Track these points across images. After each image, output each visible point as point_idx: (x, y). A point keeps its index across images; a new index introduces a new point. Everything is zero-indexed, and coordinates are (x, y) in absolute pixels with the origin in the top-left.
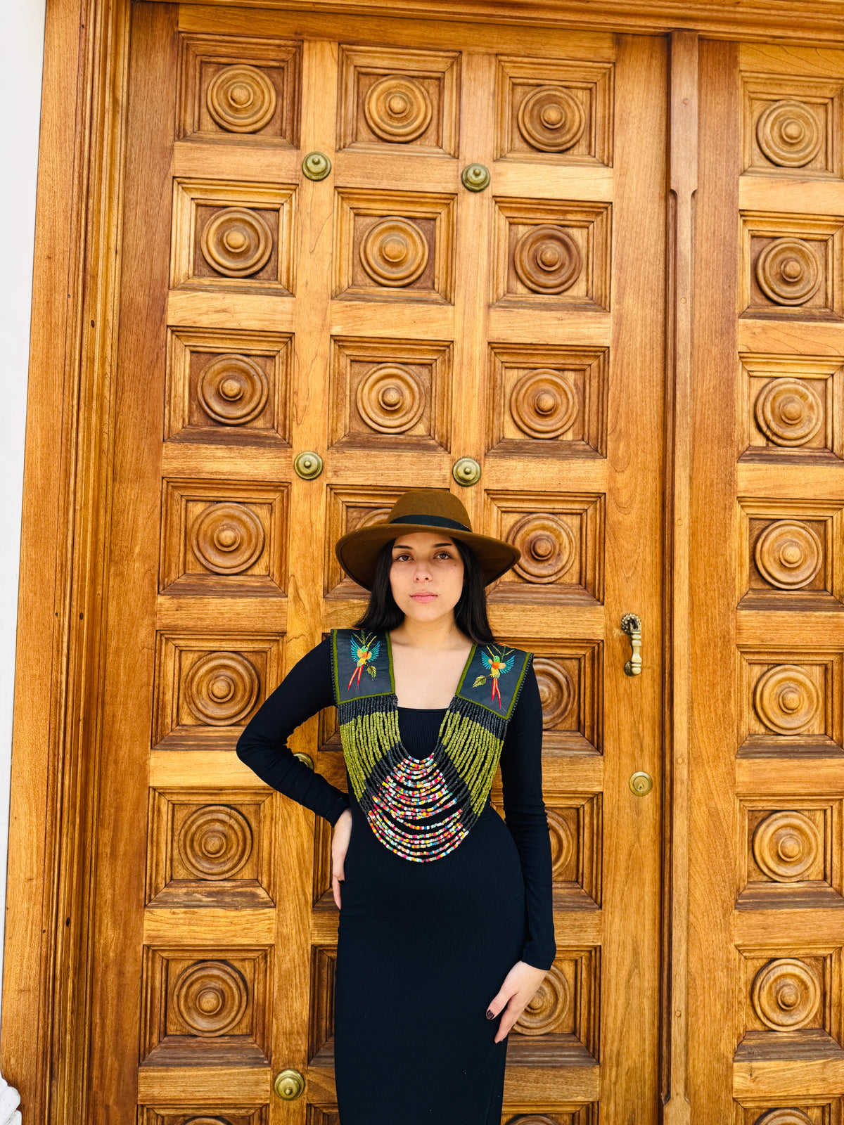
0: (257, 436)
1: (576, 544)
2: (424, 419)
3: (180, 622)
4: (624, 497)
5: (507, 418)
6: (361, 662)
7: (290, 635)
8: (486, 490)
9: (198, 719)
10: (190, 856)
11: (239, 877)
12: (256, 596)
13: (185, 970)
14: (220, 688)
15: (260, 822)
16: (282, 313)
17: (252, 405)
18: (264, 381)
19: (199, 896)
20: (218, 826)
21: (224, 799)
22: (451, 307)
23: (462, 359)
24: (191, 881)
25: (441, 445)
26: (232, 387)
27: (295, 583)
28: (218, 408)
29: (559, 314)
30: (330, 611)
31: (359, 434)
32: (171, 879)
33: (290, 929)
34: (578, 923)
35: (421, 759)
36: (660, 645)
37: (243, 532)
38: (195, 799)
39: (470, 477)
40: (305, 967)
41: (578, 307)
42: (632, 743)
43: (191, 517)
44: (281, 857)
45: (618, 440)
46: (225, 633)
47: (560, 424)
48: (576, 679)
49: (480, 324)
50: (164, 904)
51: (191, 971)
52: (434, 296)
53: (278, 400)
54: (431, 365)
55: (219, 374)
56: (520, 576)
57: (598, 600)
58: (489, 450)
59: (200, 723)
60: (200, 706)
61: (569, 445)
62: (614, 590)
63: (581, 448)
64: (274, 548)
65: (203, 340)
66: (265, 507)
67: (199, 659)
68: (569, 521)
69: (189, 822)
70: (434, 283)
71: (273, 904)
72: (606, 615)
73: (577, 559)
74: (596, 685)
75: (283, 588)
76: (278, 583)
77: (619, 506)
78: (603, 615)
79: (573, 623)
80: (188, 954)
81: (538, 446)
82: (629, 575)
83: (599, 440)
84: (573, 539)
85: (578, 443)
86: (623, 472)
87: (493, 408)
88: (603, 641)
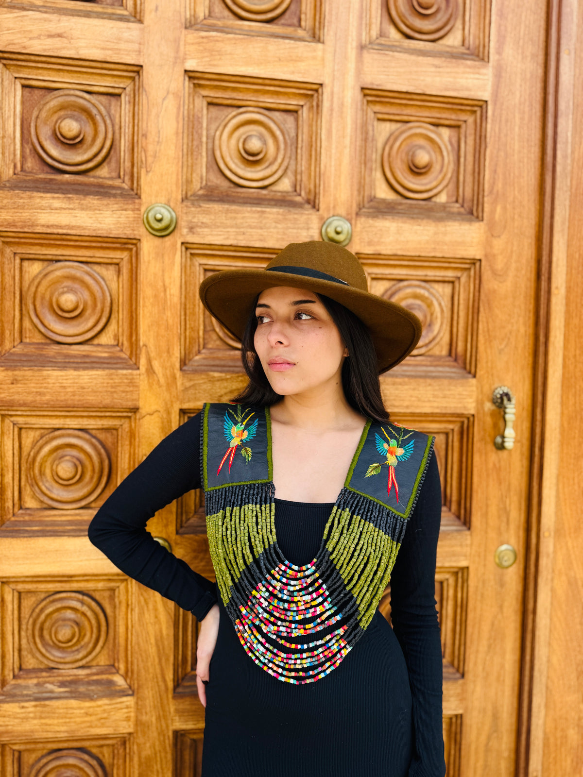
0: (101, 186)
1: (447, 314)
2: (290, 173)
3: (16, 397)
4: (499, 265)
5: (378, 175)
7: (143, 411)
9: (42, 502)
10: (40, 646)
11: (94, 663)
12: (104, 369)
13: (40, 759)
14: (65, 469)
15: (115, 607)
16: (127, 41)
17: (95, 149)
18: (108, 122)
19: (50, 687)
20: (69, 614)
21: (75, 586)
22: (320, 46)
23: (332, 105)
24: (41, 670)
25: (308, 202)
26: (70, 127)
27: (148, 353)
28: (55, 151)
29: (437, 61)
30: (188, 384)
31: (217, 187)
32: (20, 669)
33: (150, 717)
35: (300, 566)
36: (529, 419)
37: (86, 295)
38: (42, 587)
39: (341, 237)
40: (166, 752)
41: (454, 56)
42: (499, 517)
43: (27, 278)
44: (138, 644)
45: (495, 202)
46: (69, 409)
47: (434, 184)
48: (443, 453)
49: (352, 65)
50: (12, 697)
51: (44, 761)
52: (300, 33)
53: (124, 145)
54: (296, 112)
55: (55, 112)
57: (470, 372)
58: (360, 209)
59: (45, 506)
60: (44, 488)
61: (444, 207)
62: (487, 362)
63: (455, 210)
64: (122, 314)
65: (35, 71)
66: (112, 268)
67: (42, 437)
68: (440, 290)
69: (37, 610)
70: (300, 20)
71: (131, 691)
72: (477, 388)
73: (448, 328)
74: (464, 459)
75: (134, 359)
76: (128, 353)
77: (494, 273)
78: (474, 389)
79: (444, 397)
80: (40, 746)
81: (411, 206)
82: (503, 346)
83: (475, 202)
84: (445, 309)
85: (452, 205)
86: (499, 236)
87: (365, 161)
88: (473, 416)
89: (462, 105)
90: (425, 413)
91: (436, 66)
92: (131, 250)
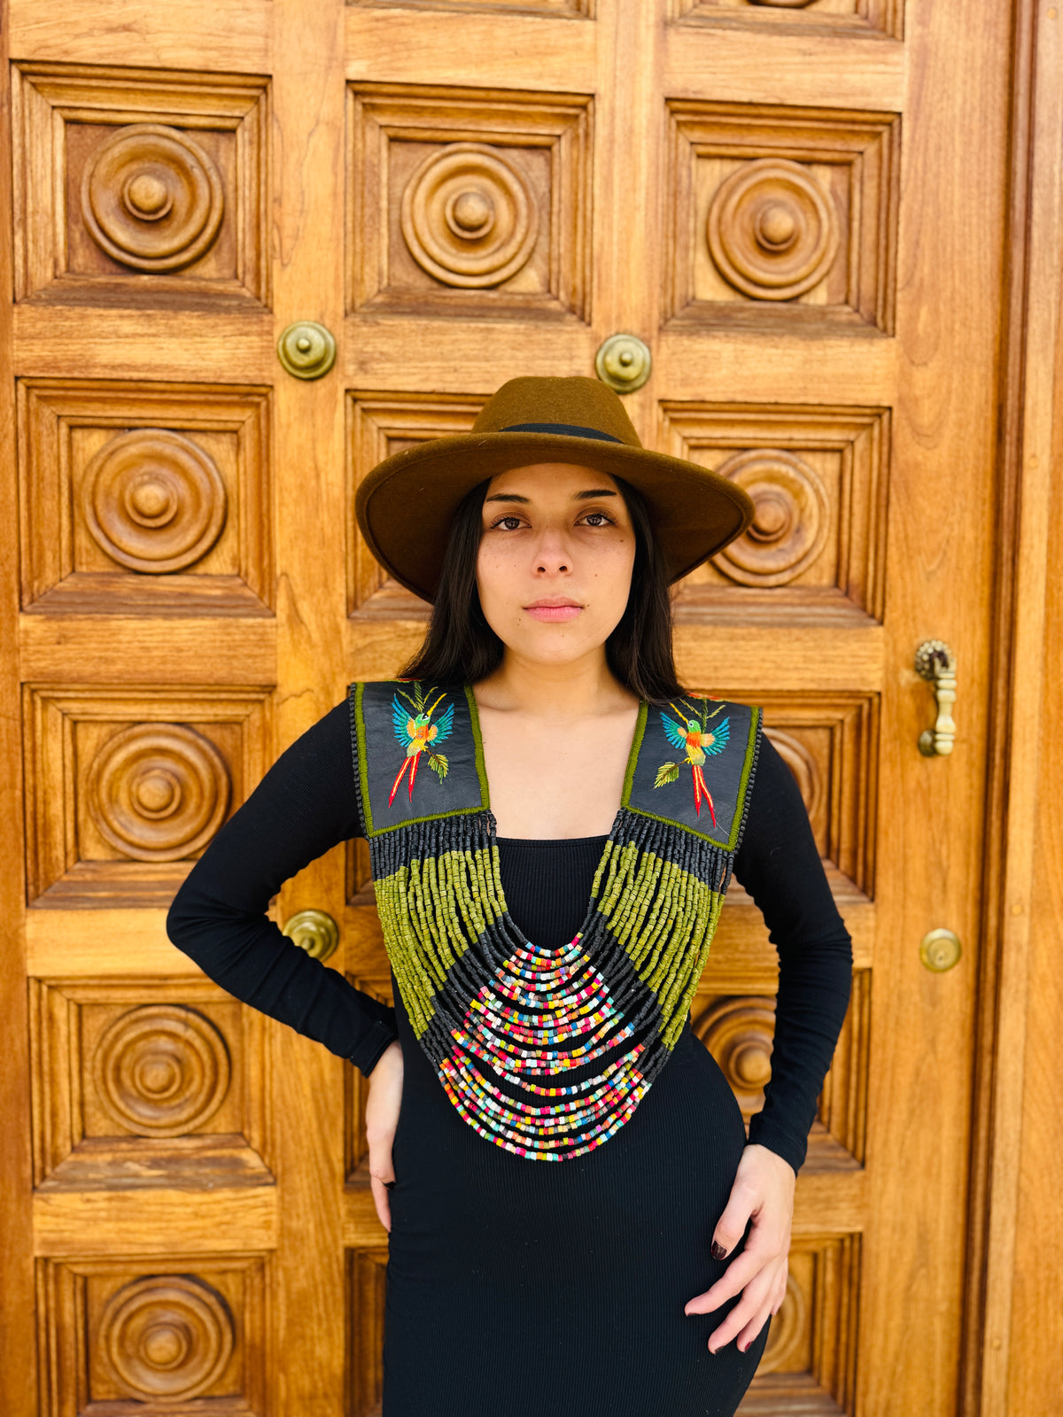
0: (204, 293)
1: (831, 508)
2: (538, 260)
3: (66, 667)
4: (926, 417)
5: (701, 258)
6: (416, 747)
7: (283, 690)
8: (661, 401)
9: (114, 849)
10: (115, 1096)
11: (208, 1129)
12: (215, 616)
13: (119, 1292)
14: (153, 791)
15: (242, 1033)
16: (245, 33)
17: (192, 229)
18: (215, 179)
19: (134, 1167)
20: (164, 1043)
21: (173, 995)
22: (589, 24)
23: (612, 133)
24: (119, 1139)
25: (572, 310)
26: (149, 190)
27: (290, 588)
28: (123, 234)
29: (806, 43)
30: (361, 643)
31: (408, 290)
32: (84, 1136)
33: (305, 1223)
34: (822, 1195)
35: (553, 948)
36: (984, 700)
37: (182, 488)
38: (117, 995)
39: (630, 372)
40: (333, 1285)
41: (838, 32)
42: (928, 879)
43: (81, 459)
44: (283, 1096)
45: (916, 302)
46: (157, 688)
47: (803, 271)
48: (824, 764)
49: (647, 58)
50: (70, 1184)
51: (127, 1294)
53: (242, 219)
54: (548, 148)
55: (123, 166)
56: (722, 573)
57: (872, 616)
58: (666, 320)
59: (119, 856)
60: (116, 825)
61: (822, 313)
62: (904, 596)
63: (844, 318)
64: (244, 521)
65: (87, 94)
66: (226, 438)
67: (112, 736)
68: (818, 465)
69: (110, 1036)
71: (272, 1178)
72: (886, 644)
73: (833, 536)
74: (863, 775)
75: (266, 600)
76: (257, 589)
77: (917, 432)
78: (881, 645)
79: (824, 662)
80: (119, 1268)
81: (761, 314)
82: (933, 567)
83: (880, 302)
84: (826, 500)
85: (838, 309)
86: (925, 364)
87: (674, 234)
88: (879, 694)
89: (854, 122)
90: (789, 691)
91: (804, 53)
92: (258, 405)
